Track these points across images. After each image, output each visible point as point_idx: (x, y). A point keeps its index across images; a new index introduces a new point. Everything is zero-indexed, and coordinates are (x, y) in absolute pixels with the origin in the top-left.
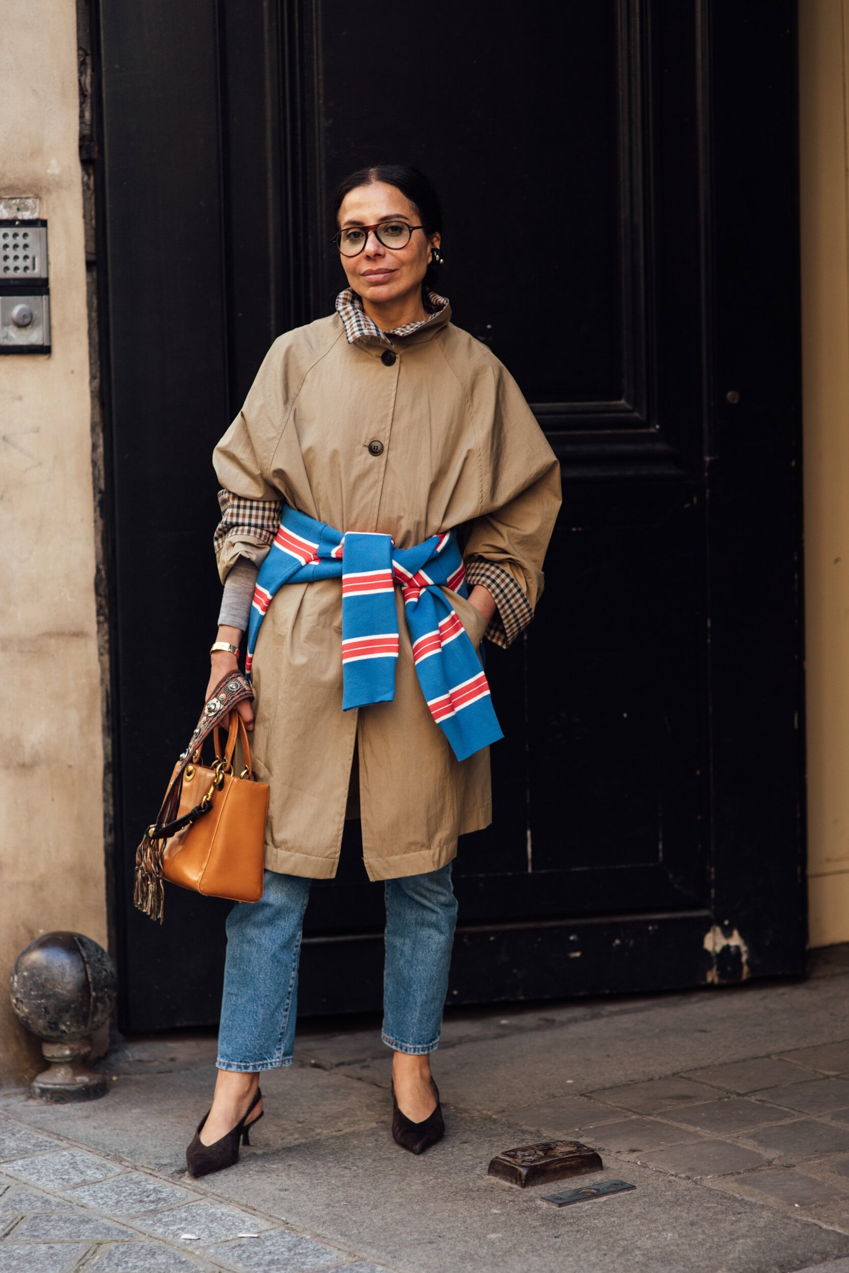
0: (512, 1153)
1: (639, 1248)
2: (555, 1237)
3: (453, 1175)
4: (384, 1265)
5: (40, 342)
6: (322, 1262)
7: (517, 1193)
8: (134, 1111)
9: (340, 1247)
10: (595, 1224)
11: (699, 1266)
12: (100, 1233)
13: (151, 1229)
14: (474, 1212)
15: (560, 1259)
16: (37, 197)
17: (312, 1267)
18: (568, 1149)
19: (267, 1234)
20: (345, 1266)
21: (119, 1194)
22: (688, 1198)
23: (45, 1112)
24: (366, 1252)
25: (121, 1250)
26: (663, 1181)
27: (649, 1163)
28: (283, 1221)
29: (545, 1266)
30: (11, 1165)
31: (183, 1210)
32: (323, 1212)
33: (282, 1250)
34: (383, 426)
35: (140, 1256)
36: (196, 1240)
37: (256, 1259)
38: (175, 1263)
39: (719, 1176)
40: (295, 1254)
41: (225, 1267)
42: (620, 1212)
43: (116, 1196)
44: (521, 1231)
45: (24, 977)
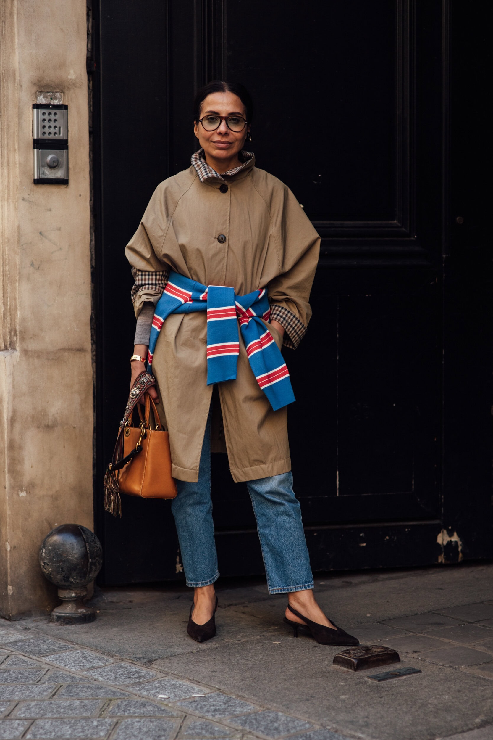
0: (347, 651)
1: (431, 704)
2: (380, 698)
3: (312, 664)
4: (282, 712)
5: (62, 177)
6: (245, 710)
7: (352, 674)
8: (114, 629)
9: (254, 702)
10: (402, 691)
11: (468, 714)
12: (109, 694)
13: (139, 693)
14: (329, 684)
15: (386, 709)
16: (62, 92)
17: (240, 713)
18: (379, 650)
19: (209, 695)
20: (260, 713)
21: (116, 673)
22: (453, 677)
23: (60, 629)
24: (270, 705)
25: (125, 703)
26: (436, 668)
27: (426, 659)
28: (217, 688)
29: (377, 713)
30: (47, 658)
31: (156, 682)
32: (240, 684)
33: (220, 704)
34: (225, 227)
35: (136, 707)
36: (167, 698)
37: (206, 708)
38: (158, 711)
39: (469, 666)
40: (228, 706)
41: (189, 713)
42: (415, 685)
43: (114, 675)
44: (359, 694)
45: (49, 550)
